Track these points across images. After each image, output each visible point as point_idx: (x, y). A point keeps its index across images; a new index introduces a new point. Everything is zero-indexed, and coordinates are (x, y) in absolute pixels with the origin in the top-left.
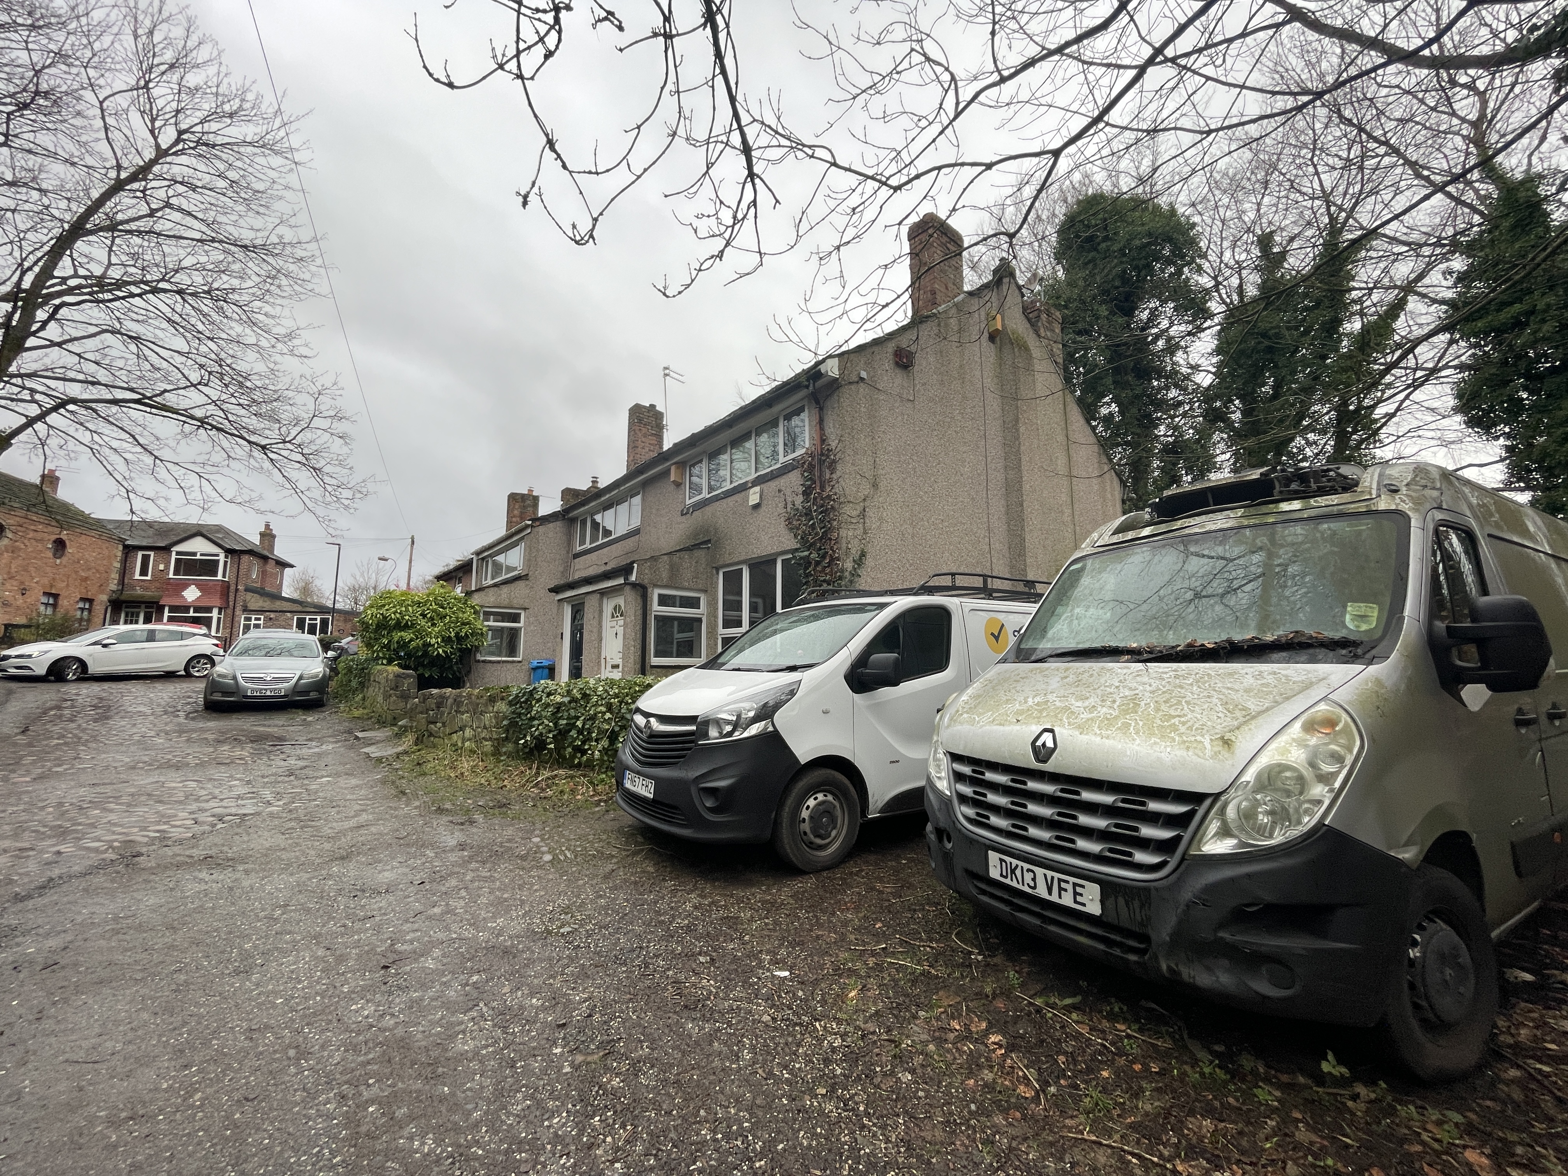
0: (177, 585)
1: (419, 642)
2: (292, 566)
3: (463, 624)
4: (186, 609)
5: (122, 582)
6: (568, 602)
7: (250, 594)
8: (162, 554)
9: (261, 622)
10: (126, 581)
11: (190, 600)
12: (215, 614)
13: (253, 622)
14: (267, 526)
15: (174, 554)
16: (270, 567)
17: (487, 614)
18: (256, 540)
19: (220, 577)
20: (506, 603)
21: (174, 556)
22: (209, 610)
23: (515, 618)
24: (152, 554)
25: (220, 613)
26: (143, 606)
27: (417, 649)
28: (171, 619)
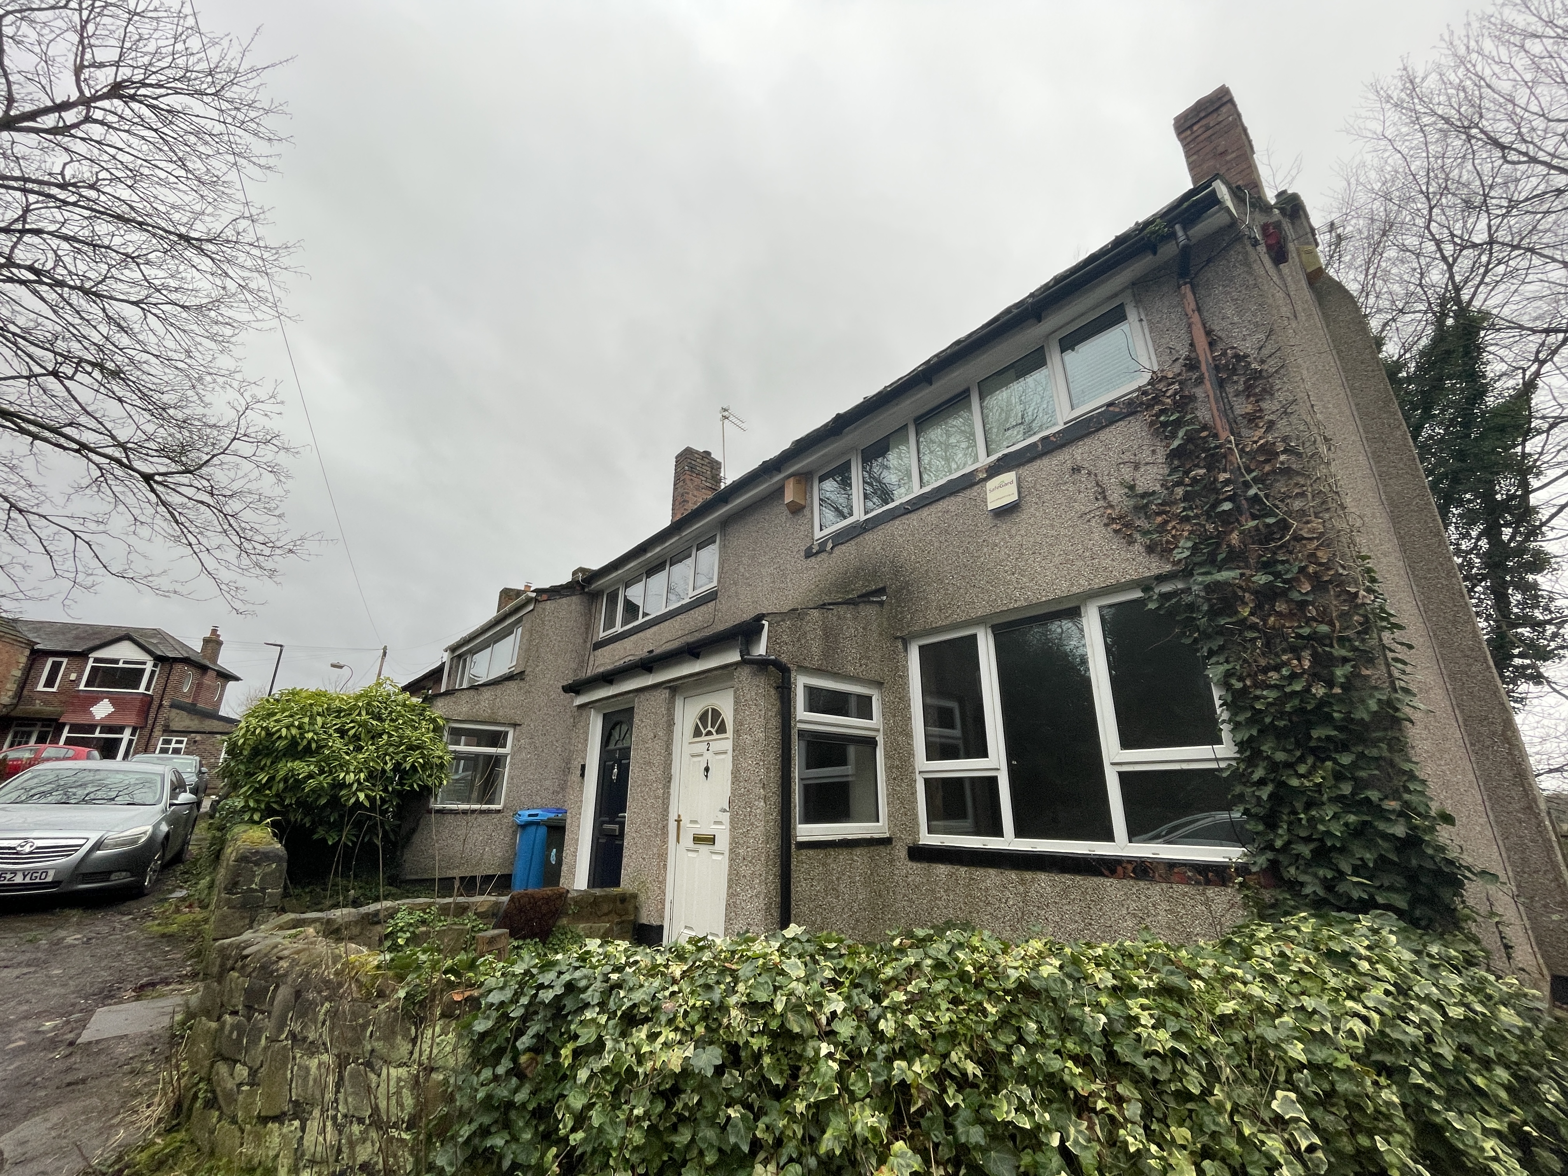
0: (86, 698)
1: (325, 781)
2: (237, 679)
3: (412, 748)
4: (91, 728)
5: (19, 694)
6: (598, 710)
7: (175, 711)
8: (78, 661)
9: (183, 746)
10: (25, 692)
11: (98, 717)
12: (126, 735)
13: (173, 745)
14: (214, 631)
15: (91, 660)
16: (209, 680)
17: (456, 734)
18: (198, 647)
19: (142, 690)
20: (485, 715)
21: (90, 663)
22: (120, 730)
23: (497, 739)
24: (65, 661)
25: (133, 734)
26: (40, 724)
27: (317, 792)
28: (69, 742)
